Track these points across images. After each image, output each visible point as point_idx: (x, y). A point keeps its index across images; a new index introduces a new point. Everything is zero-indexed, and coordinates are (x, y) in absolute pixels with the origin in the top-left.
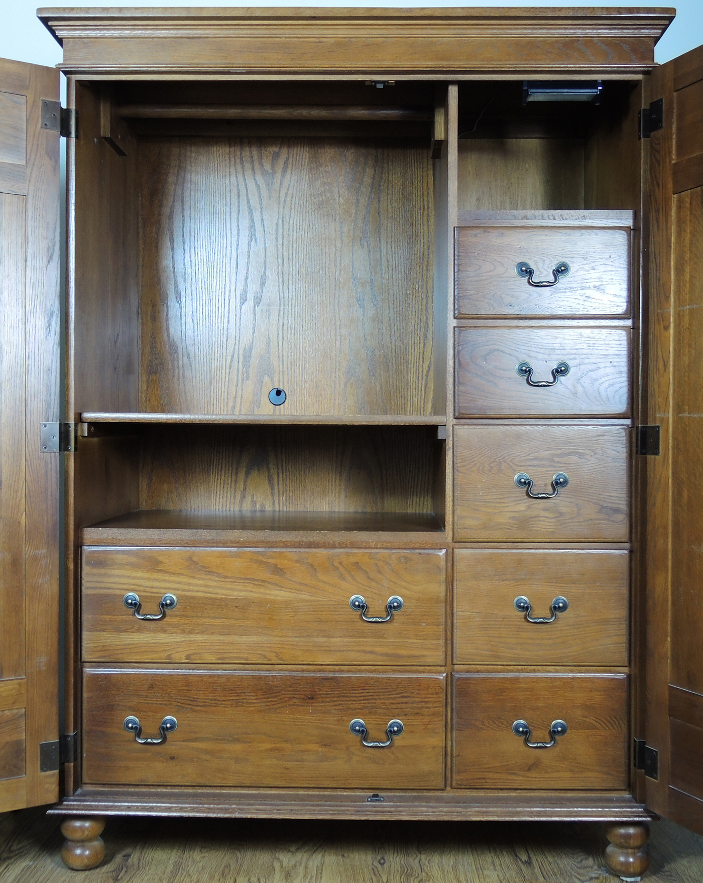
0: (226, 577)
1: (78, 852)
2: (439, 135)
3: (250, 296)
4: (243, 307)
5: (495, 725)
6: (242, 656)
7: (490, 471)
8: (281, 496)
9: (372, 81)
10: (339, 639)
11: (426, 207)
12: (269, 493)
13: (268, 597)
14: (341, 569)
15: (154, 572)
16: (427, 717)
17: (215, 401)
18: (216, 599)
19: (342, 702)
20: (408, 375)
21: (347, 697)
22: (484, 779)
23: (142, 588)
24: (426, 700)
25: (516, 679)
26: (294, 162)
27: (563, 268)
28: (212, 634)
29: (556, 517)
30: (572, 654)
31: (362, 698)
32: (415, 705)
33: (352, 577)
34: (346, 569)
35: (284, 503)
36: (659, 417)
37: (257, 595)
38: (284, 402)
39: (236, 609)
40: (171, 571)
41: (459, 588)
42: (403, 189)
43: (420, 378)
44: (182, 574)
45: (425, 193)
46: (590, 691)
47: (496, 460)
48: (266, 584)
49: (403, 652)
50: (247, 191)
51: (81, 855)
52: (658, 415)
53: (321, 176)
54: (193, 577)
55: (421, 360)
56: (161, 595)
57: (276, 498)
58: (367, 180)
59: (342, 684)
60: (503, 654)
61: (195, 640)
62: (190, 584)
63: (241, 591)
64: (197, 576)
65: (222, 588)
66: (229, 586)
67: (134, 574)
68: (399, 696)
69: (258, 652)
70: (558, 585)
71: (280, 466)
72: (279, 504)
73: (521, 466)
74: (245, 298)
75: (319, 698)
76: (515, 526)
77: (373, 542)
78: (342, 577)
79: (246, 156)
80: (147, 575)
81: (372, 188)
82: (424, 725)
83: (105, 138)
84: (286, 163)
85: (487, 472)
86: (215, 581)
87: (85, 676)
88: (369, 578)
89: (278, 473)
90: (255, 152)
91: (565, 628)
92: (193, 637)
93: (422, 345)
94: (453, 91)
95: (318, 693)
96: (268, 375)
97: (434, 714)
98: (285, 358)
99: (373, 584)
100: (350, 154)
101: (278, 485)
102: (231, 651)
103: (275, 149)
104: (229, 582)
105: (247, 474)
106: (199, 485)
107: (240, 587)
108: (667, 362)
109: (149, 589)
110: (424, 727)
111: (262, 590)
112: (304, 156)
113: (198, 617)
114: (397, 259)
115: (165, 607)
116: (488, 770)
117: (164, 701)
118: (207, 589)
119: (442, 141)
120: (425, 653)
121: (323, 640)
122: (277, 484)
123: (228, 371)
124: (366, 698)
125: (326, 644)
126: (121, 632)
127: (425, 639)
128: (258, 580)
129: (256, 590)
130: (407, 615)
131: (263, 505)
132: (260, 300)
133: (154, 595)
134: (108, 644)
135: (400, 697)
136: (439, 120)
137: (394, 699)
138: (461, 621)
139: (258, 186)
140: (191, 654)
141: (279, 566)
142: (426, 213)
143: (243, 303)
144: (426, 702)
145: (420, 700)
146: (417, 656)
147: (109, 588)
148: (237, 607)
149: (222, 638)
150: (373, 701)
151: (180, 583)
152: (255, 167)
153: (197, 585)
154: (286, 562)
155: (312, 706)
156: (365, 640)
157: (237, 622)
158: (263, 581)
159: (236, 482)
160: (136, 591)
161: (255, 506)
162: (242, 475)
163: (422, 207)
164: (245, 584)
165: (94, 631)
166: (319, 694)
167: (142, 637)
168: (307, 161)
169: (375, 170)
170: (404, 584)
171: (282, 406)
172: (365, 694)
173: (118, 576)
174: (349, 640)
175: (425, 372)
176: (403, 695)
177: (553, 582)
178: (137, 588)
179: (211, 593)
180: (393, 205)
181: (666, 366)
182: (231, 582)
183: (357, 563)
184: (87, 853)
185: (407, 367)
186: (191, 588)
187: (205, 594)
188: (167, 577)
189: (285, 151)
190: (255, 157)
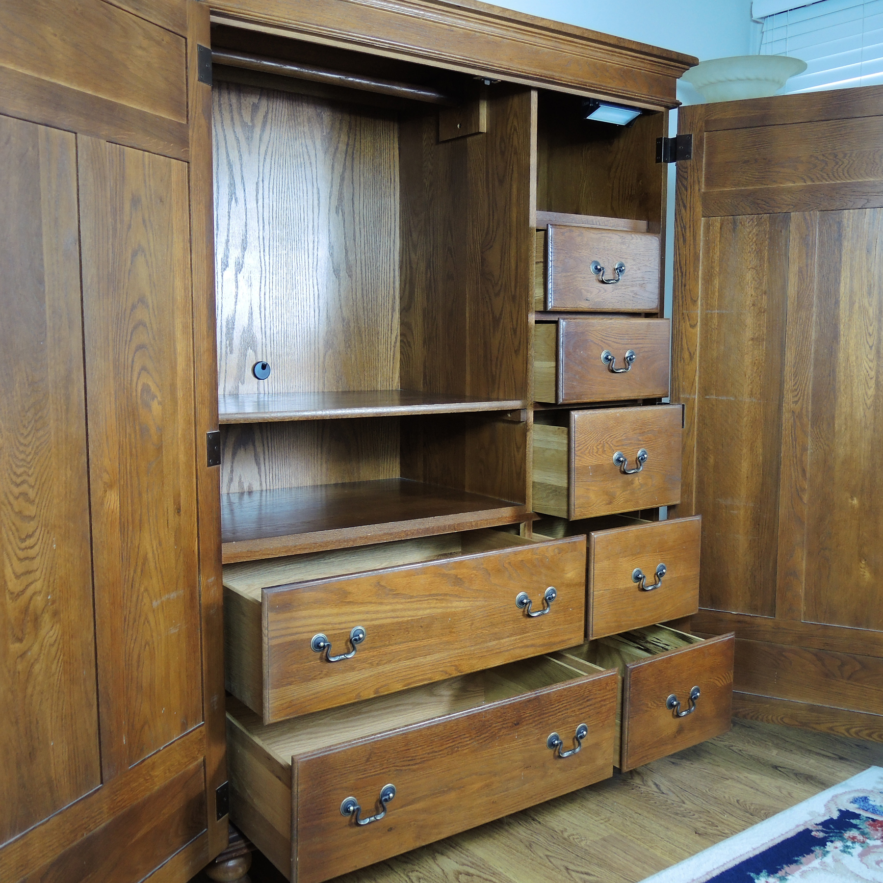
0: (412, 597)
3: (232, 261)
4: (225, 273)
6: (426, 677)
8: (268, 475)
10: (507, 640)
12: (256, 474)
13: (449, 610)
14: (510, 569)
15: (342, 606)
18: (402, 622)
20: (378, 346)
23: (331, 626)
26: (273, 117)
27: (623, 268)
28: (399, 660)
33: (518, 575)
34: (514, 569)
35: (271, 481)
36: (683, 398)
37: (439, 611)
38: (268, 376)
39: (421, 630)
40: (360, 601)
41: (595, 570)
42: (373, 160)
43: (389, 349)
44: (371, 603)
48: (448, 597)
50: (226, 143)
52: (681, 396)
53: (300, 136)
54: (381, 603)
55: (390, 331)
56: (350, 630)
57: (263, 479)
58: (342, 146)
60: (624, 623)
61: (383, 672)
62: (377, 612)
63: (426, 609)
64: (386, 601)
65: (409, 610)
66: (415, 606)
67: (322, 612)
69: (440, 669)
71: (265, 444)
72: (266, 482)
73: (617, 446)
74: (226, 263)
78: (510, 577)
79: (224, 103)
80: (335, 611)
81: (346, 155)
84: (265, 117)
86: (402, 603)
90: (234, 100)
91: (663, 590)
92: (381, 669)
93: (390, 317)
95: (523, 717)
96: (251, 349)
98: (268, 330)
100: (326, 115)
101: (265, 464)
102: (416, 674)
103: (254, 99)
104: (415, 601)
105: (234, 455)
107: (425, 606)
108: (694, 353)
109: (337, 626)
111: (444, 604)
112: (283, 112)
113: (385, 646)
115: (353, 643)
118: (393, 614)
120: (571, 637)
121: (494, 643)
122: (263, 462)
125: (496, 647)
126: (310, 680)
127: (571, 623)
128: (441, 595)
129: (439, 605)
130: (559, 604)
132: (242, 266)
133: (342, 631)
134: (295, 697)
138: (596, 600)
139: (237, 140)
140: (379, 688)
141: (458, 577)
143: (225, 269)
146: (565, 641)
147: (297, 633)
148: (421, 627)
149: (408, 663)
151: (367, 613)
152: (235, 117)
153: (385, 612)
154: (465, 571)
156: (527, 634)
157: (422, 643)
158: (446, 595)
160: (324, 630)
162: (229, 457)
164: (429, 601)
165: (280, 687)
167: (331, 681)
168: (286, 117)
169: (349, 137)
171: (266, 379)
173: (304, 618)
174: (516, 638)
175: (393, 344)
178: (325, 627)
179: (398, 617)
180: (365, 175)
181: (691, 357)
182: (417, 601)
185: (378, 338)
186: (379, 616)
187: (393, 619)
188: (356, 609)
189: (264, 103)
190: (235, 106)
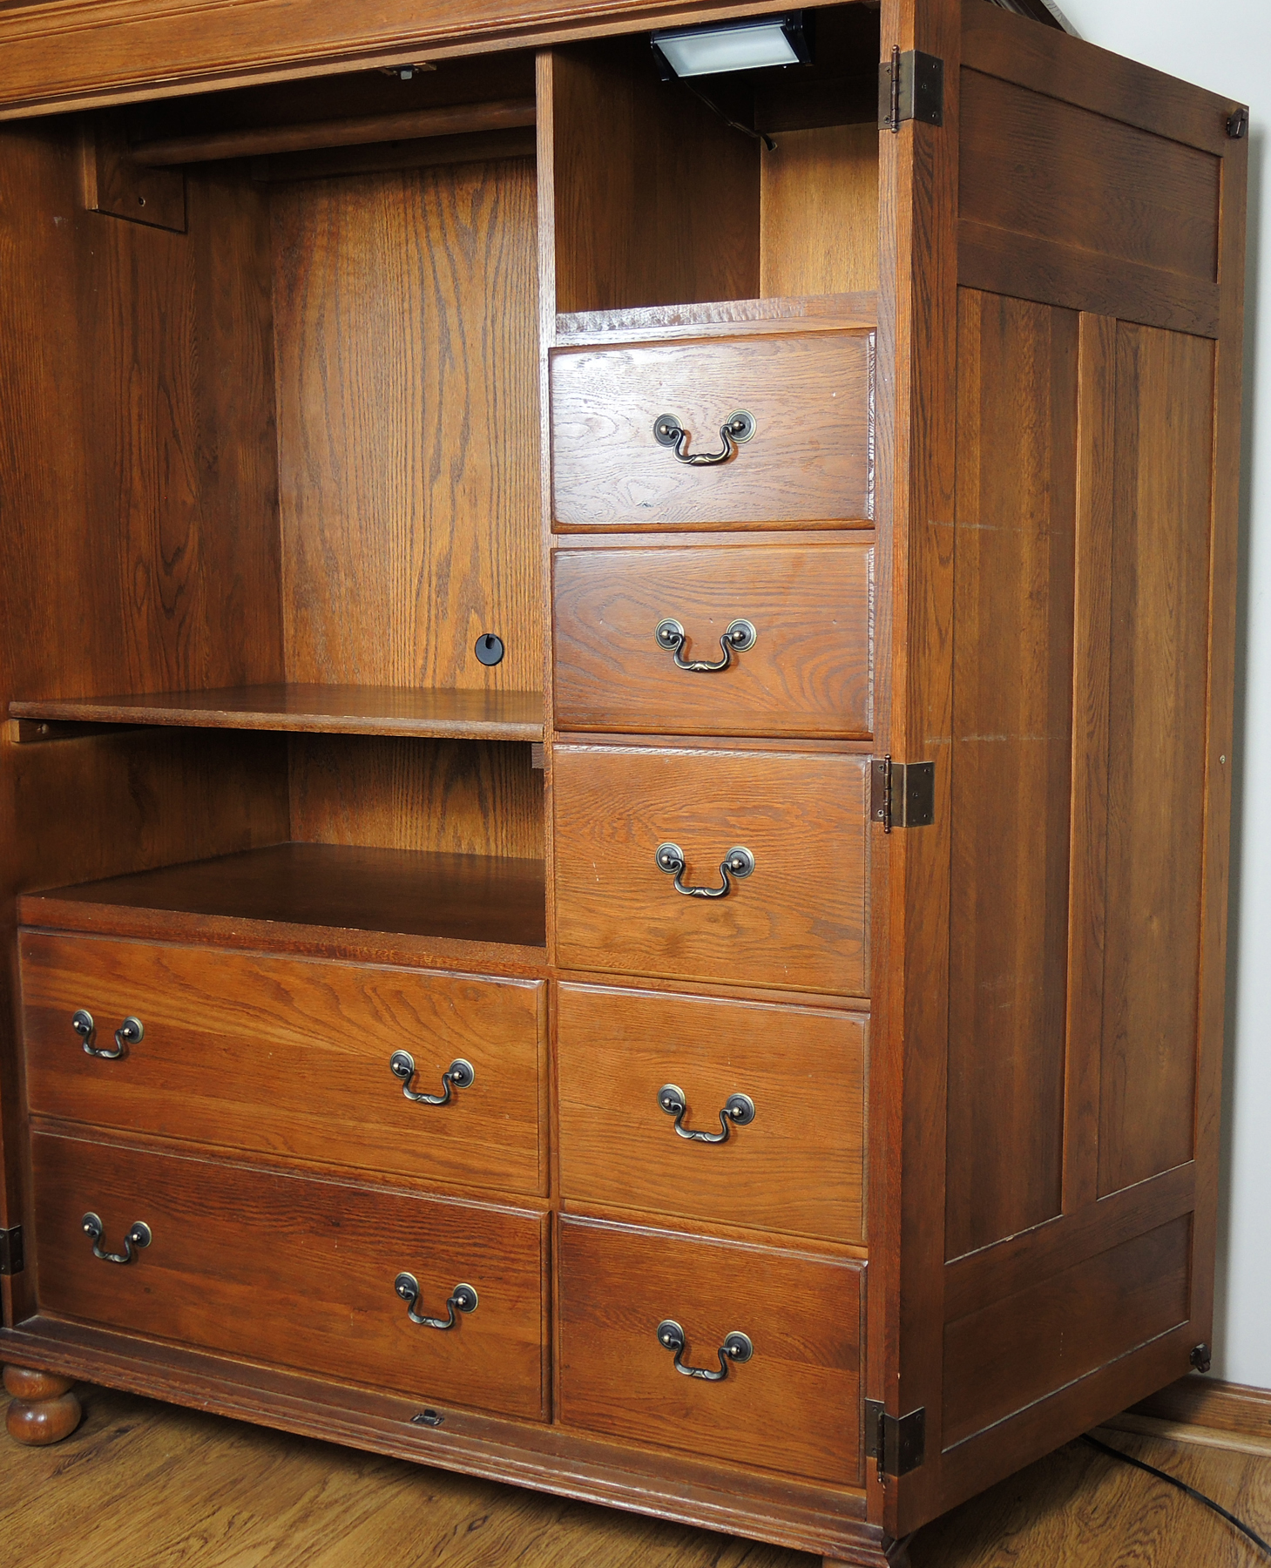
0: (208, 997)
1: (30, 1416)
3: (445, 465)
4: (435, 485)
5: (628, 1322)
6: (236, 1136)
7: (612, 835)
8: (499, 830)
9: (391, 69)
10: (376, 1126)
12: (481, 824)
13: (269, 1038)
14: (376, 1001)
15: (110, 978)
16: (515, 1288)
17: (396, 655)
18: (196, 1033)
19: (381, 1239)
21: (390, 1230)
22: (610, 1417)
23: (97, 1004)
24: (512, 1255)
25: (661, 1243)
26: (507, 207)
28: (194, 1092)
29: (731, 936)
30: (762, 1208)
31: (412, 1237)
32: (495, 1263)
33: (393, 1017)
34: (383, 1002)
35: (504, 844)
37: (252, 1034)
38: (500, 660)
39: (225, 1054)
40: (134, 979)
41: (565, 1057)
44: (149, 987)
46: (796, 1286)
47: (624, 816)
48: (266, 1016)
49: (475, 1163)
50: (434, 270)
51: (33, 1422)
54: (164, 993)
56: (122, 1019)
57: (491, 832)
59: (381, 1206)
60: (639, 1191)
61: (170, 1100)
62: (160, 1005)
63: (232, 1023)
64: (169, 991)
65: (204, 1016)
66: (213, 1012)
67: (87, 979)
68: (470, 1241)
69: (259, 1133)
70: (737, 1070)
71: (497, 778)
72: (496, 844)
73: (666, 830)
74: (437, 470)
75: (347, 1225)
76: (658, 948)
77: (428, 956)
78: (377, 1015)
79: (430, 203)
80: (102, 983)
82: (511, 1300)
83: (93, 211)
84: (494, 211)
85: (608, 839)
86: (194, 1003)
87: (31, 1137)
88: (418, 1021)
89: (494, 789)
90: (444, 195)
91: (749, 1156)
92: (166, 1094)
94: (544, 67)
95: (346, 1216)
96: (476, 611)
97: (526, 1284)
98: (502, 580)
99: (425, 1033)
101: (494, 811)
103: (477, 185)
104: (213, 1006)
105: (447, 787)
106: (375, 803)
107: (229, 1017)
109: (106, 1007)
110: (509, 1304)
111: (261, 1026)
112: (523, 193)
113: (172, 1061)
115: (127, 1039)
116: (615, 1402)
117: (133, 1195)
118: (182, 1016)
120: (511, 1170)
121: (351, 1123)
122: (491, 808)
123: (414, 603)
124: (418, 1237)
125: (356, 1132)
126: (74, 1071)
127: (509, 1145)
128: (254, 1008)
129: (251, 1024)
130: (481, 1097)
131: (471, 845)
132: (461, 471)
133: (113, 1017)
134: (56, 1090)
135: (469, 1244)
137: (462, 1245)
138: (568, 1119)
139: (451, 259)
141: (283, 986)
143: (435, 479)
144: (513, 1260)
145: (502, 1254)
146: (498, 1175)
147: (55, 999)
148: (226, 1050)
149: (207, 1100)
150: (431, 1245)
151: (145, 1001)
152: (446, 222)
153: (170, 1007)
154: (293, 979)
155: (338, 1238)
156: (415, 1132)
158: (261, 1010)
159: (430, 802)
160: (89, 1007)
161: (460, 846)
162: (438, 790)
164: (236, 1012)
165: (38, 1067)
166: (349, 1220)
170: (476, 1039)
171: (498, 665)
172: (415, 1230)
173: (64, 981)
174: (392, 1129)
176: (478, 1241)
177: (727, 1065)
178: (90, 1002)
179: (189, 1023)
182: (216, 1006)
183: (399, 992)
184: (42, 1418)
186: (163, 1011)
187: (180, 1023)
188: (129, 989)
189: (492, 186)
190: (445, 203)
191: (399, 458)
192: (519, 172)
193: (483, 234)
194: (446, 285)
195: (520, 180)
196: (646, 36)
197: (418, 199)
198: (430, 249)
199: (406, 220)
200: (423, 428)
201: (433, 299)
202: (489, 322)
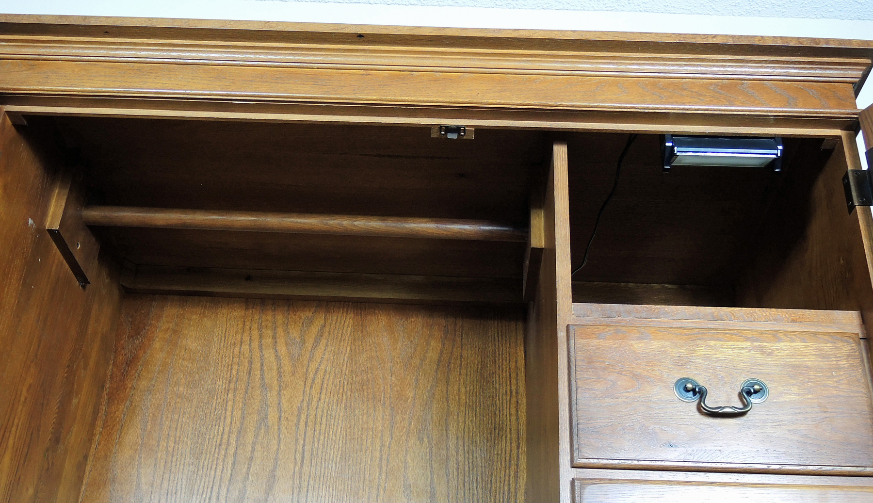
2: (537, 240)
11: (514, 393)
26: (332, 331)
27: (757, 387)
42: (481, 369)
45: (513, 375)
50: (262, 364)
53: (368, 348)
58: (433, 355)
79: (267, 321)
81: (438, 365)
83: (51, 231)
90: (280, 318)
94: (560, 154)
103: (309, 314)
114: (470, 461)
119: (541, 249)
136: (537, 222)
139: (279, 359)
142: (514, 400)
152: (278, 334)
163: (509, 392)
168: (349, 329)
169: (444, 345)
180: (468, 389)
190: (280, 322)
191: (204, 496)
192: (345, 310)
193: (309, 345)
194: (271, 376)
195: (345, 314)
196: (661, 137)
197: (256, 317)
198: (261, 350)
199: (243, 328)
200: (231, 475)
201: (258, 383)
202: (305, 404)
